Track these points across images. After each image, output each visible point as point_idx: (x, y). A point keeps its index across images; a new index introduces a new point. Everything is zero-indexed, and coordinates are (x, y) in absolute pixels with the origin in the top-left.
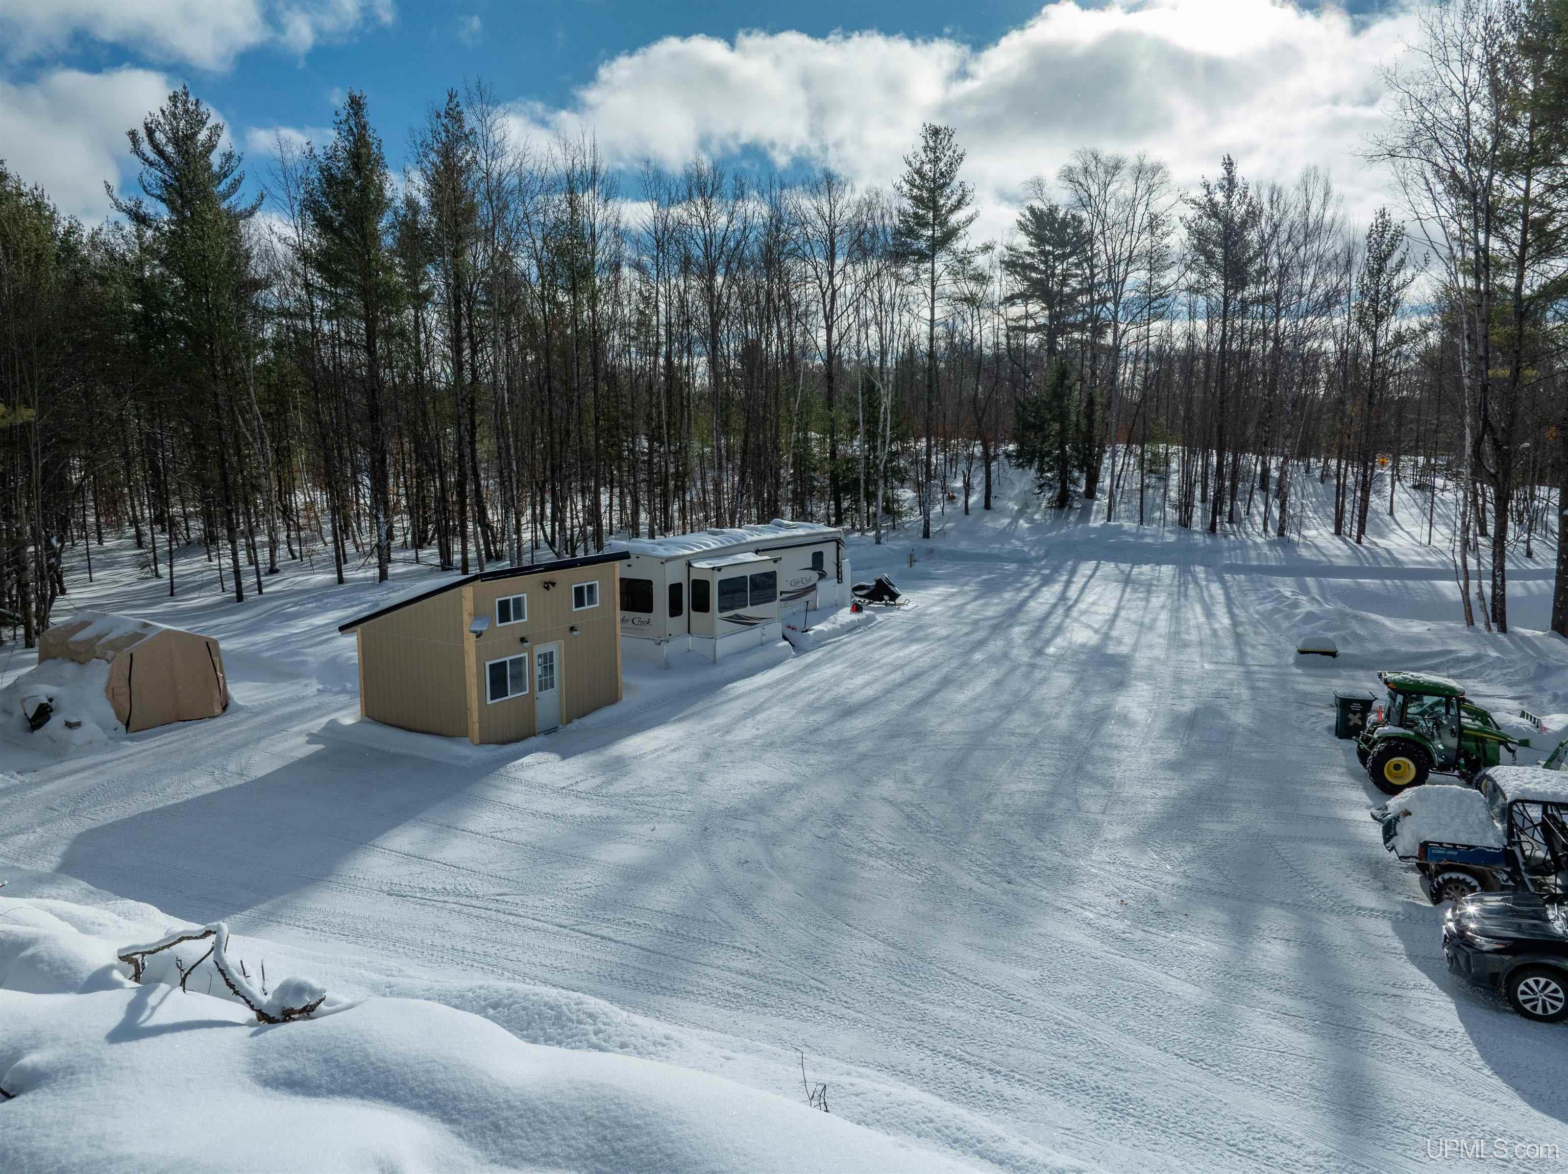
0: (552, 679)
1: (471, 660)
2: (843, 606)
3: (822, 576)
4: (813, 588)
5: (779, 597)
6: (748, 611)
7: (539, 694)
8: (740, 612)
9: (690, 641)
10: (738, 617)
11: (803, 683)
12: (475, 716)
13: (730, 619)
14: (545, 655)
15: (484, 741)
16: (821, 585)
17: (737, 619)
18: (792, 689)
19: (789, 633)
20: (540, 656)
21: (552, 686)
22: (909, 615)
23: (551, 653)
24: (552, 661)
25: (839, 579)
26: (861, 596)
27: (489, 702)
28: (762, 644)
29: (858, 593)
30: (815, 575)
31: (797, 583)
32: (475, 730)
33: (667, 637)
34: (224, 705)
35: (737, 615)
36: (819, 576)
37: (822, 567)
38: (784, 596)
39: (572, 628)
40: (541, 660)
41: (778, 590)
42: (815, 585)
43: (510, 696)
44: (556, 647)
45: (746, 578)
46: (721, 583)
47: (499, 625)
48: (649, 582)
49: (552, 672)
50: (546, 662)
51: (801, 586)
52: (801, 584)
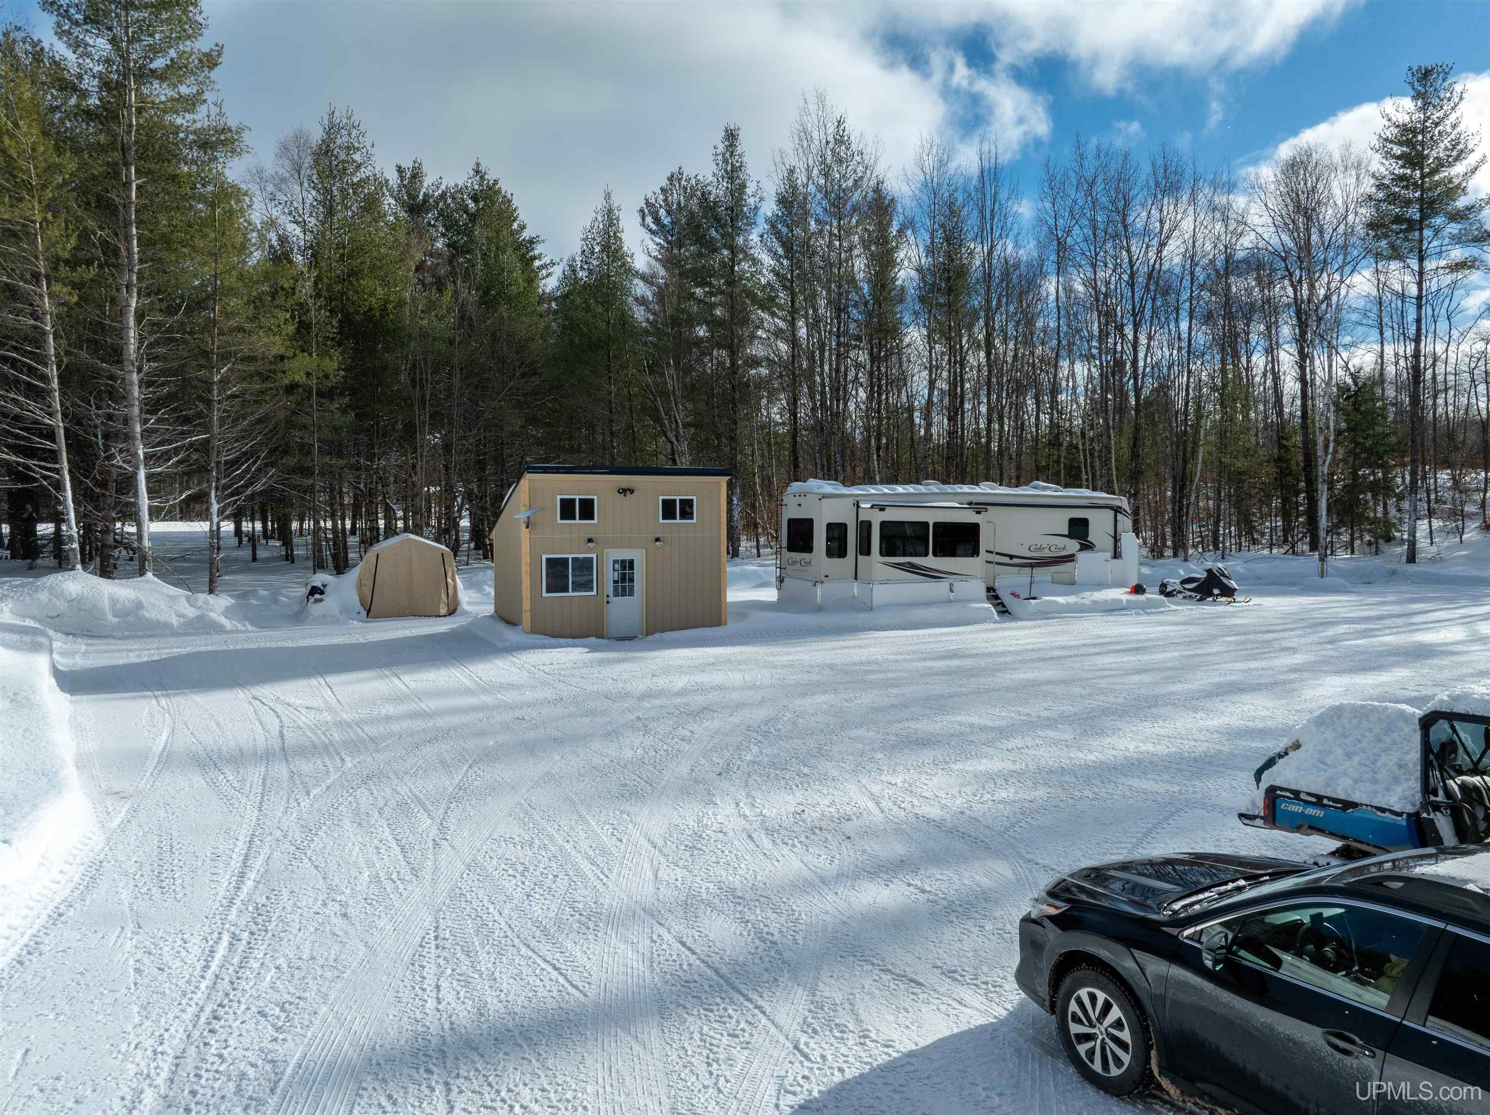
0: (631, 588)
1: (525, 549)
2: (1120, 586)
3: (1087, 546)
4: (1070, 558)
5: (983, 556)
6: (930, 561)
7: (612, 599)
8: (915, 560)
9: (856, 588)
10: (912, 565)
12: (526, 605)
13: (896, 566)
14: (623, 562)
15: (534, 631)
16: (1083, 557)
17: (912, 569)
19: (1009, 600)
20: (615, 562)
21: (631, 593)
23: (631, 562)
24: (631, 567)
25: (1117, 555)
26: (1189, 590)
27: (545, 594)
28: (950, 601)
29: (1188, 586)
30: (1073, 546)
31: (1041, 549)
32: (526, 617)
33: (823, 579)
34: (451, 608)
35: (909, 563)
36: (1078, 547)
37: (1087, 535)
38: (1015, 561)
39: (657, 540)
40: (617, 566)
41: (983, 547)
42: (1073, 555)
43: (571, 594)
44: (637, 555)
45: (926, 524)
46: (883, 524)
47: (560, 521)
48: (811, 521)
49: (632, 580)
50: (623, 568)
51: (1047, 553)
52: (1047, 550)
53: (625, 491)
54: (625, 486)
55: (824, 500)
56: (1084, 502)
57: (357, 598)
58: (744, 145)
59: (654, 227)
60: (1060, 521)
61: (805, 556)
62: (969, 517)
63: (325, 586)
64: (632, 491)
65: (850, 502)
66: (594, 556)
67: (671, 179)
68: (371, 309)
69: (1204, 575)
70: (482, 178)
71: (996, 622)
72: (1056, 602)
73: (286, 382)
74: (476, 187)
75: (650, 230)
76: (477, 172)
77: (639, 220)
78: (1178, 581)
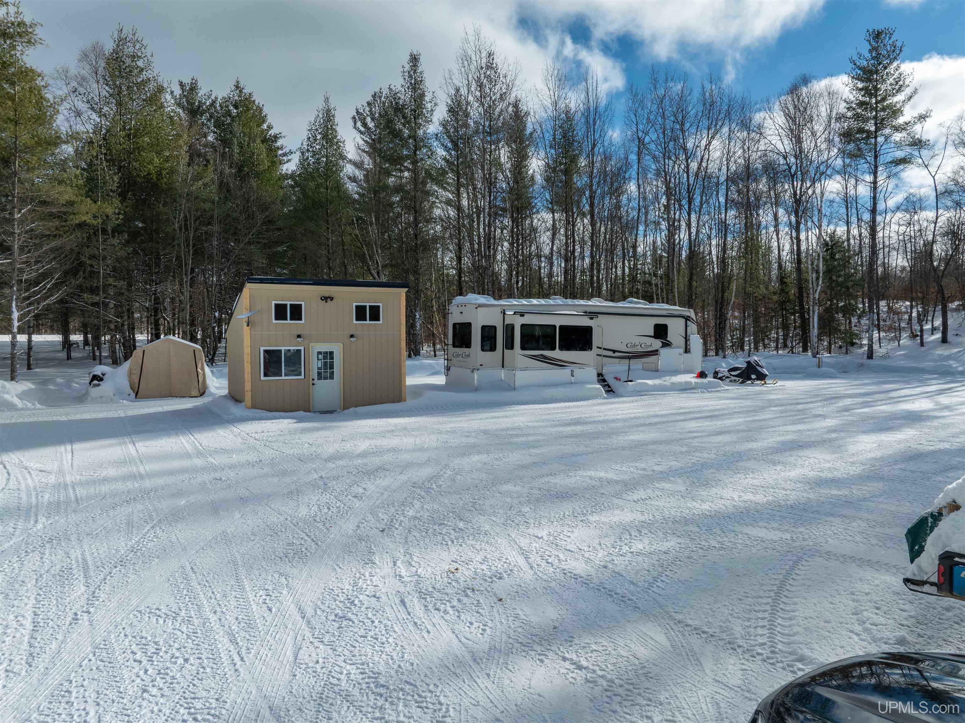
0: (332, 373)
1: (247, 342)
2: (691, 372)
3: (667, 344)
4: (655, 353)
5: (595, 350)
6: (557, 354)
7: (316, 382)
8: (546, 353)
9: (503, 374)
12: (248, 386)
13: (534, 357)
14: (325, 353)
15: (254, 406)
16: (664, 352)
17: (544, 359)
19: (613, 382)
20: (319, 353)
21: (332, 377)
23: (331, 353)
24: (332, 358)
25: (687, 351)
26: (734, 376)
27: (263, 378)
29: (733, 373)
30: (657, 344)
31: (635, 346)
32: (248, 397)
33: (479, 367)
34: (201, 391)
35: (542, 355)
36: (661, 344)
37: (667, 337)
38: (617, 354)
39: (352, 336)
40: (320, 356)
41: (595, 343)
42: (657, 351)
43: (283, 377)
44: (337, 348)
45: (554, 327)
46: (523, 326)
47: (274, 321)
48: (470, 324)
49: (332, 367)
50: (325, 358)
51: (639, 349)
52: (639, 347)
53: (326, 299)
54: (327, 295)
55: (479, 309)
56: (664, 313)
57: (127, 384)
58: (423, 66)
59: (362, 129)
60: (648, 326)
61: (466, 350)
62: (585, 322)
63: (104, 375)
64: (332, 299)
65: (499, 310)
66: (302, 348)
67: (374, 96)
68: (149, 174)
69: (744, 366)
70: (241, 91)
71: (605, 398)
72: (646, 383)
74: (237, 98)
75: (360, 131)
76: (237, 87)
77: (352, 124)
78: (726, 370)
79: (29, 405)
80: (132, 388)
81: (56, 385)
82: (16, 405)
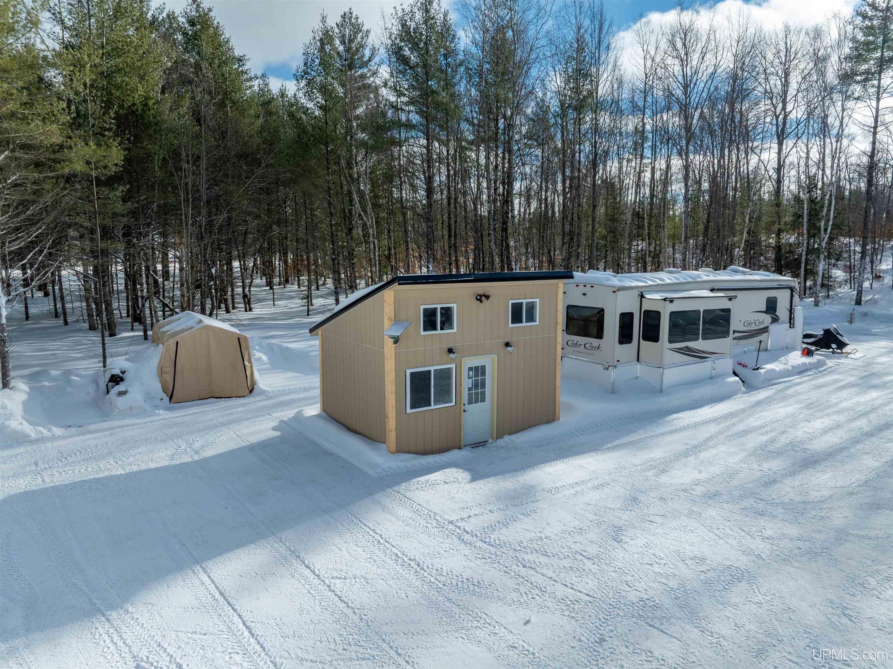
0: (483, 394)
1: (390, 365)
2: (794, 349)
3: (775, 320)
4: (765, 330)
5: (731, 335)
6: (700, 344)
7: (467, 407)
8: (691, 344)
9: (639, 369)
10: (688, 348)
11: (753, 422)
13: (679, 351)
14: (477, 368)
15: (399, 450)
16: (774, 328)
17: (688, 352)
18: (741, 427)
19: (739, 369)
20: (470, 369)
21: (483, 400)
22: (859, 363)
23: (483, 367)
24: (484, 373)
25: (791, 325)
27: (409, 411)
28: (711, 378)
30: (767, 318)
31: (750, 324)
32: (392, 437)
33: (616, 363)
34: (250, 389)
35: (687, 347)
36: (771, 320)
37: (776, 311)
39: (507, 344)
40: (471, 373)
41: (732, 328)
42: (767, 327)
43: (433, 407)
44: (490, 361)
45: (699, 312)
46: (672, 314)
47: (423, 333)
48: (601, 311)
49: (483, 385)
50: (476, 375)
51: (754, 327)
52: (753, 325)
53: (481, 298)
54: (481, 293)
55: (619, 293)
56: (775, 284)
57: (158, 383)
60: (762, 300)
61: (595, 342)
62: (725, 304)
63: (123, 373)
64: (487, 297)
65: (636, 293)
66: (453, 366)
69: (822, 332)
71: (744, 393)
72: (774, 370)
73: (67, 171)
79: (45, 431)
80: (164, 391)
81: (52, 379)
82: (29, 436)
